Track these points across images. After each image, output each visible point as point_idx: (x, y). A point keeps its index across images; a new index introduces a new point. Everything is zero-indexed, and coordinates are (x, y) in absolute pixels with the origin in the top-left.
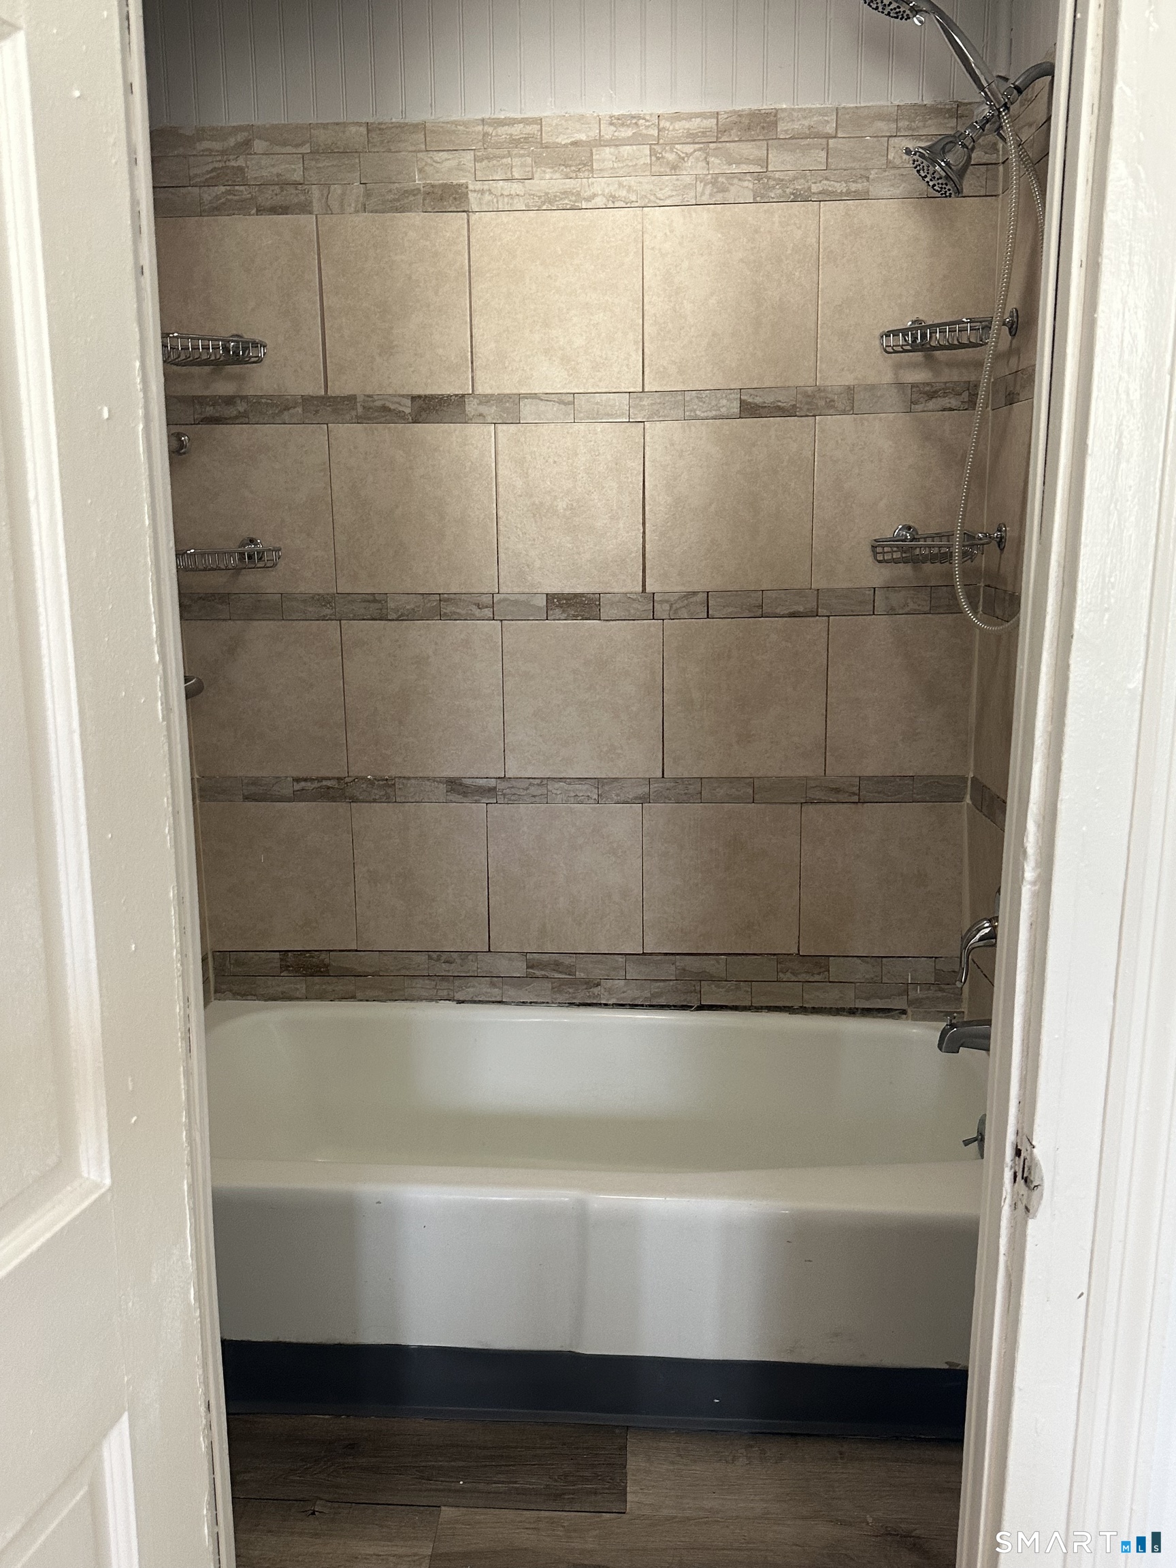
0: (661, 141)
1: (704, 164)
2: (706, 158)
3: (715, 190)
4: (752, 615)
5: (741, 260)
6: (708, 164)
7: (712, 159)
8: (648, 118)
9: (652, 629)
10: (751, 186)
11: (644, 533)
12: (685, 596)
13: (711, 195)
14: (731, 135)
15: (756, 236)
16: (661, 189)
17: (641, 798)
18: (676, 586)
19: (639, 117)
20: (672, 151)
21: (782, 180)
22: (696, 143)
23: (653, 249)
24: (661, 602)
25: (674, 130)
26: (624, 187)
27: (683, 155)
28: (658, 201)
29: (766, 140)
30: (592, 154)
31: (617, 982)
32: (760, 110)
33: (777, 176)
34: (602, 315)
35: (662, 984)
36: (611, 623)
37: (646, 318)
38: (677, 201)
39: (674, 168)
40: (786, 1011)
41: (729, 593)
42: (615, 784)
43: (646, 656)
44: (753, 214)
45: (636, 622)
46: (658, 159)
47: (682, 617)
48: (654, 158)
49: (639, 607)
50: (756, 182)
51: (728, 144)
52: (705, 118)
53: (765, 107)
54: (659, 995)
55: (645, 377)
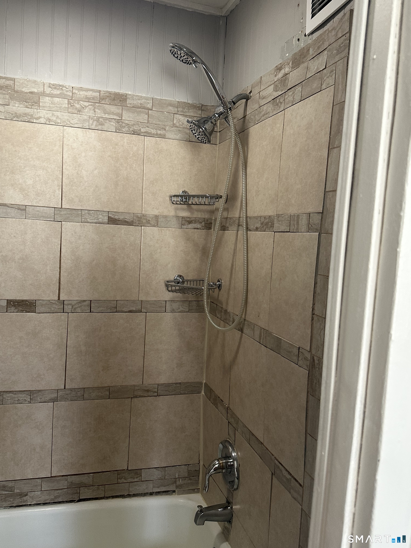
0: (73, 98)
1: (93, 112)
2: (94, 109)
3: (98, 124)
4: (112, 311)
5: (109, 156)
6: (95, 112)
7: (97, 110)
8: (67, 87)
9: (62, 317)
10: (114, 124)
11: (60, 272)
12: (80, 302)
13: (96, 125)
14: (106, 101)
15: (117, 147)
16: (72, 119)
17: (53, 400)
18: (75, 297)
19: (63, 86)
20: (78, 103)
21: (128, 124)
22: (90, 102)
23: (68, 145)
24: (68, 305)
25: (79, 94)
26: (55, 116)
27: (84, 106)
28: (71, 124)
29: (122, 106)
30: (39, 99)
31: (36, 493)
32: (119, 93)
33: (126, 122)
34: (42, 171)
35: (60, 491)
36: (41, 314)
37: (63, 175)
38: (80, 126)
39: (79, 111)
40: (121, 497)
41: (101, 301)
42: (40, 393)
43: (59, 330)
44: (115, 137)
45: (54, 314)
46: (72, 106)
47: (78, 311)
48: (69, 105)
49: (56, 307)
50: (117, 123)
51: (104, 105)
52: (94, 92)
53: (122, 92)
54: (59, 496)
55: (63, 202)
